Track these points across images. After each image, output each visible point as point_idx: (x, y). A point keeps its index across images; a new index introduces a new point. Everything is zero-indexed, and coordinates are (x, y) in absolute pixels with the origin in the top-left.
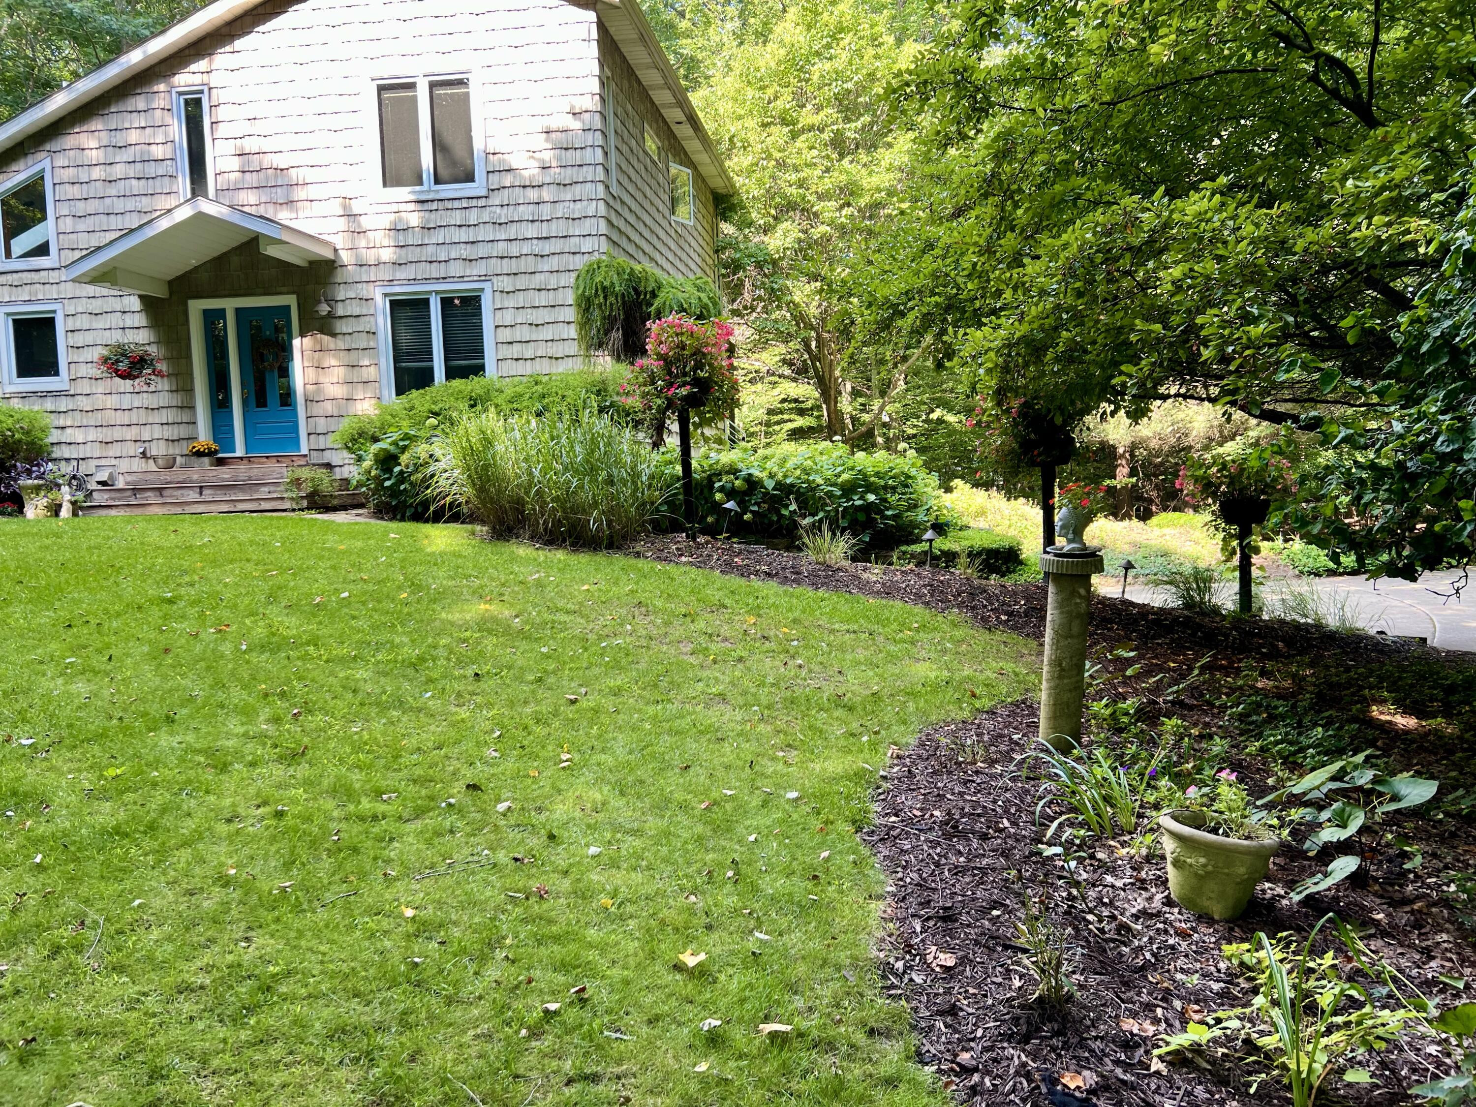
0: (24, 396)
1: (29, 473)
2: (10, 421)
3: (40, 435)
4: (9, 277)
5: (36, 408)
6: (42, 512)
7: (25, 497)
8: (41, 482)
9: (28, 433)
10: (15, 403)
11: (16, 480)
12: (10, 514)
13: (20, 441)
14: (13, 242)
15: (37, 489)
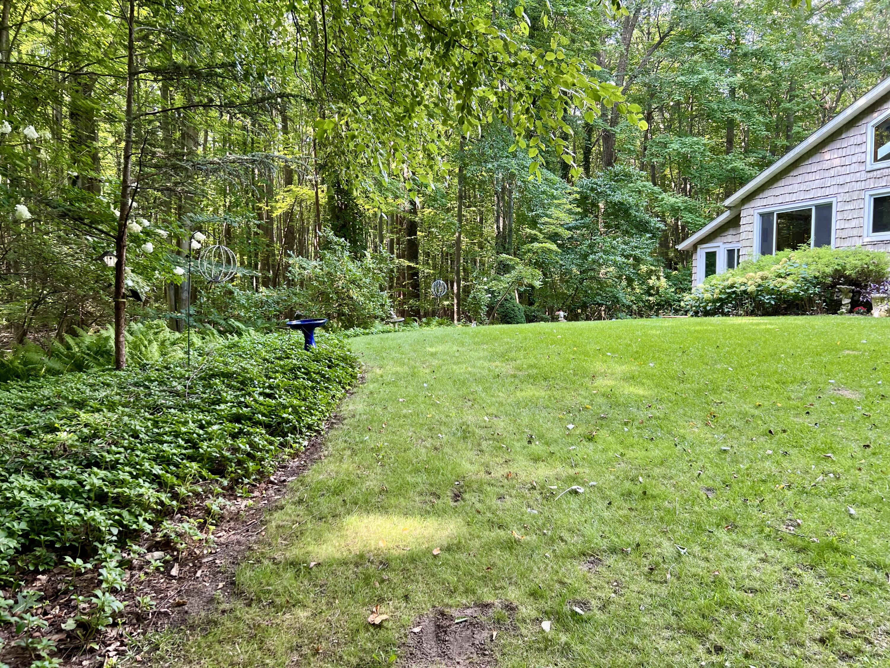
0: (874, 244)
1: (878, 290)
2: (868, 259)
3: (885, 267)
4: (875, 173)
5: (882, 250)
6: (884, 314)
7: (874, 304)
8: (885, 295)
9: (877, 266)
10: (870, 248)
11: (869, 293)
12: (862, 314)
13: (871, 271)
14: (879, 150)
15: (882, 299)
